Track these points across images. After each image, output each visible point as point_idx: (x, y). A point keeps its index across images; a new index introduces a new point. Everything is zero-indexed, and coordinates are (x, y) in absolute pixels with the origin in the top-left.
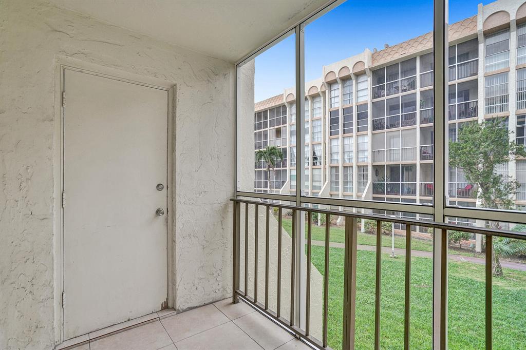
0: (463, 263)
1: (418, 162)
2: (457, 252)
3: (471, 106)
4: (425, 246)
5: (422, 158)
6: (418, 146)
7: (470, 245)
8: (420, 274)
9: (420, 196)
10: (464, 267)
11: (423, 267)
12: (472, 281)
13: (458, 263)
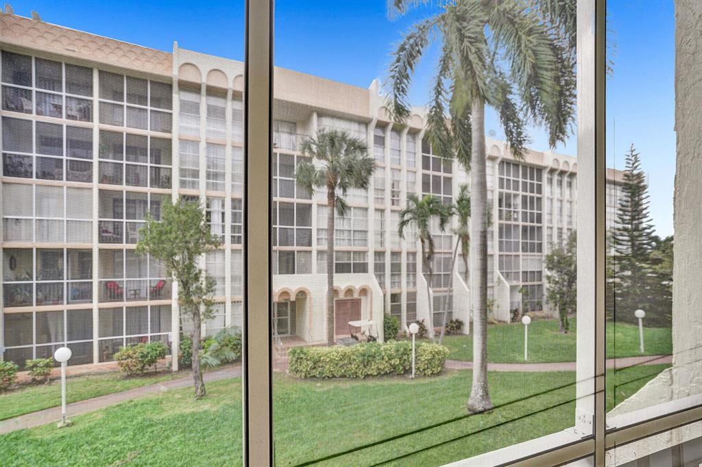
0: (164, 393)
1: (96, 246)
2: (154, 380)
3: (163, 173)
4: (111, 383)
5: (102, 240)
6: (95, 219)
7: (165, 364)
8: (119, 438)
9: (99, 302)
10: (168, 399)
11: (120, 424)
12: (182, 416)
13: (161, 396)
